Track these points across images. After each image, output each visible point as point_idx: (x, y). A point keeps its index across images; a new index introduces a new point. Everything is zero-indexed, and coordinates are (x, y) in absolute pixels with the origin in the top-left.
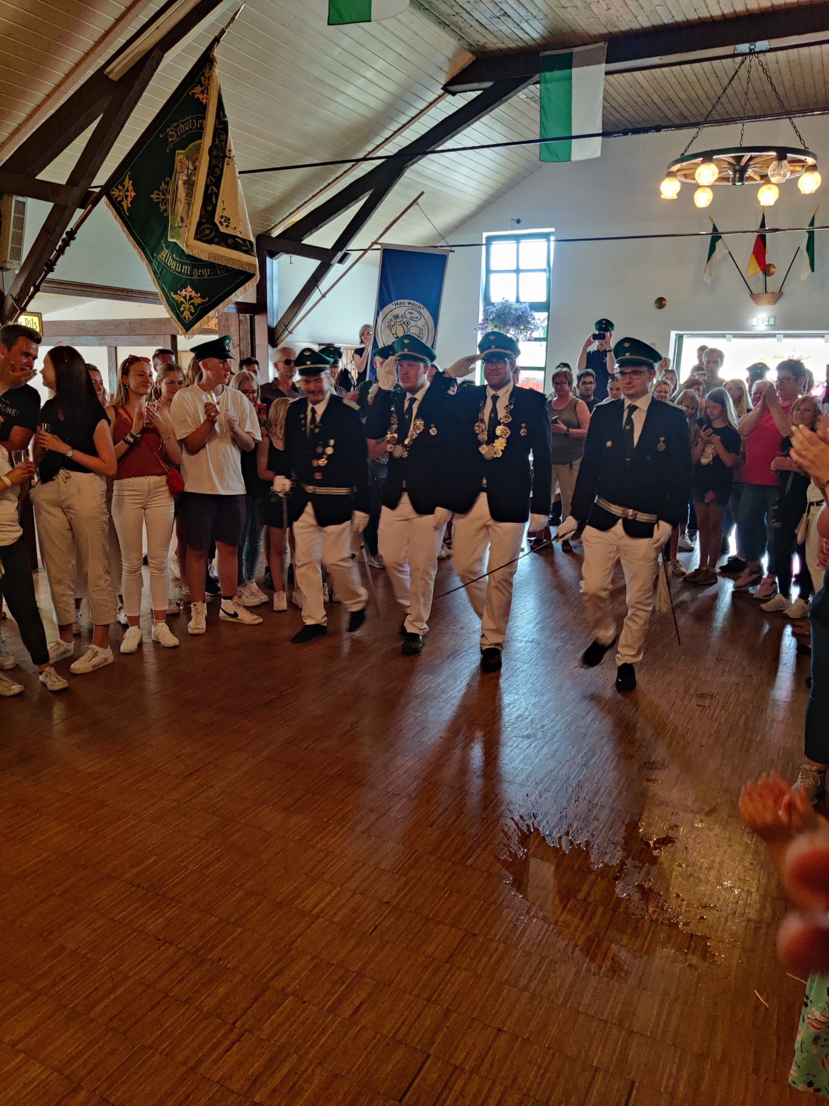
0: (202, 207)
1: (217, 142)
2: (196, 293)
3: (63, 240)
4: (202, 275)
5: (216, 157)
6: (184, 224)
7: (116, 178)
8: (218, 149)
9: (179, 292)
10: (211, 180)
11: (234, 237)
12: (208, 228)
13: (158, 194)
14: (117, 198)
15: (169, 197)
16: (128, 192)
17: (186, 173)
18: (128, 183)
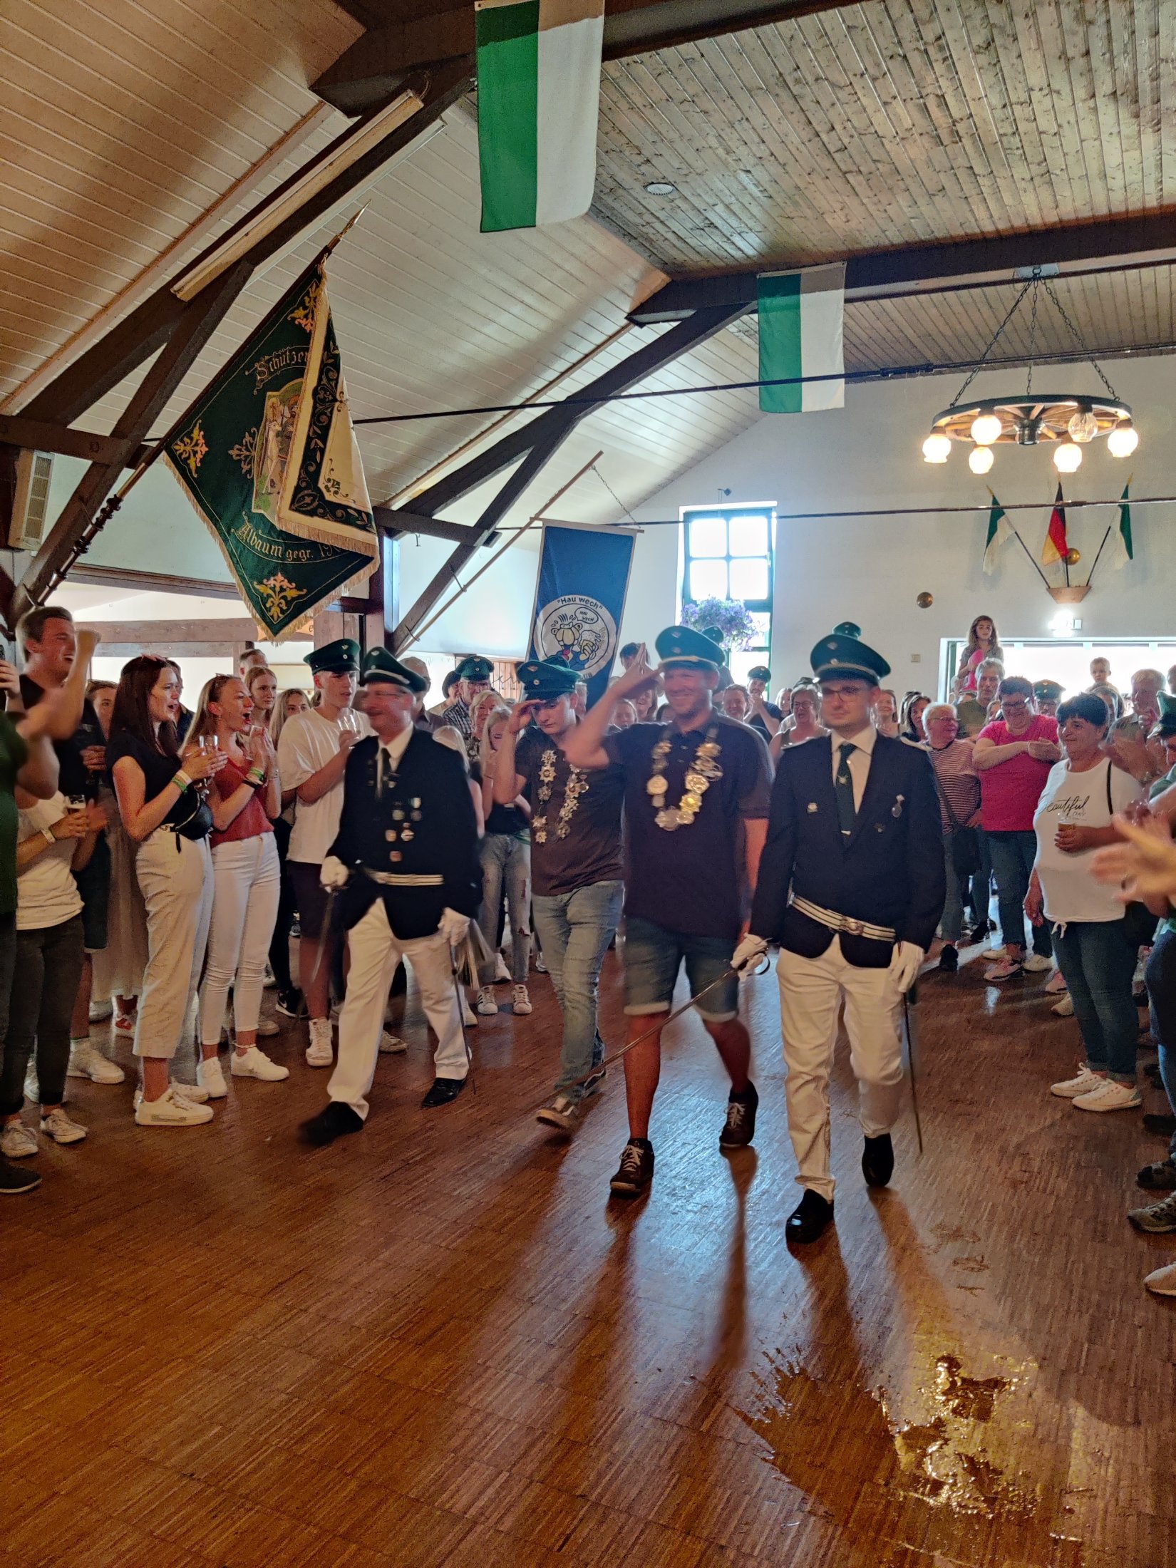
0: (302, 467)
1: (324, 381)
2: (290, 582)
3: (103, 510)
4: (298, 559)
5: (323, 401)
6: (276, 490)
7: (181, 429)
8: (326, 390)
9: (265, 581)
10: (314, 431)
11: (345, 507)
12: (309, 495)
13: (240, 450)
14: (181, 454)
15: (255, 453)
16: (197, 447)
17: (279, 421)
18: (197, 434)
